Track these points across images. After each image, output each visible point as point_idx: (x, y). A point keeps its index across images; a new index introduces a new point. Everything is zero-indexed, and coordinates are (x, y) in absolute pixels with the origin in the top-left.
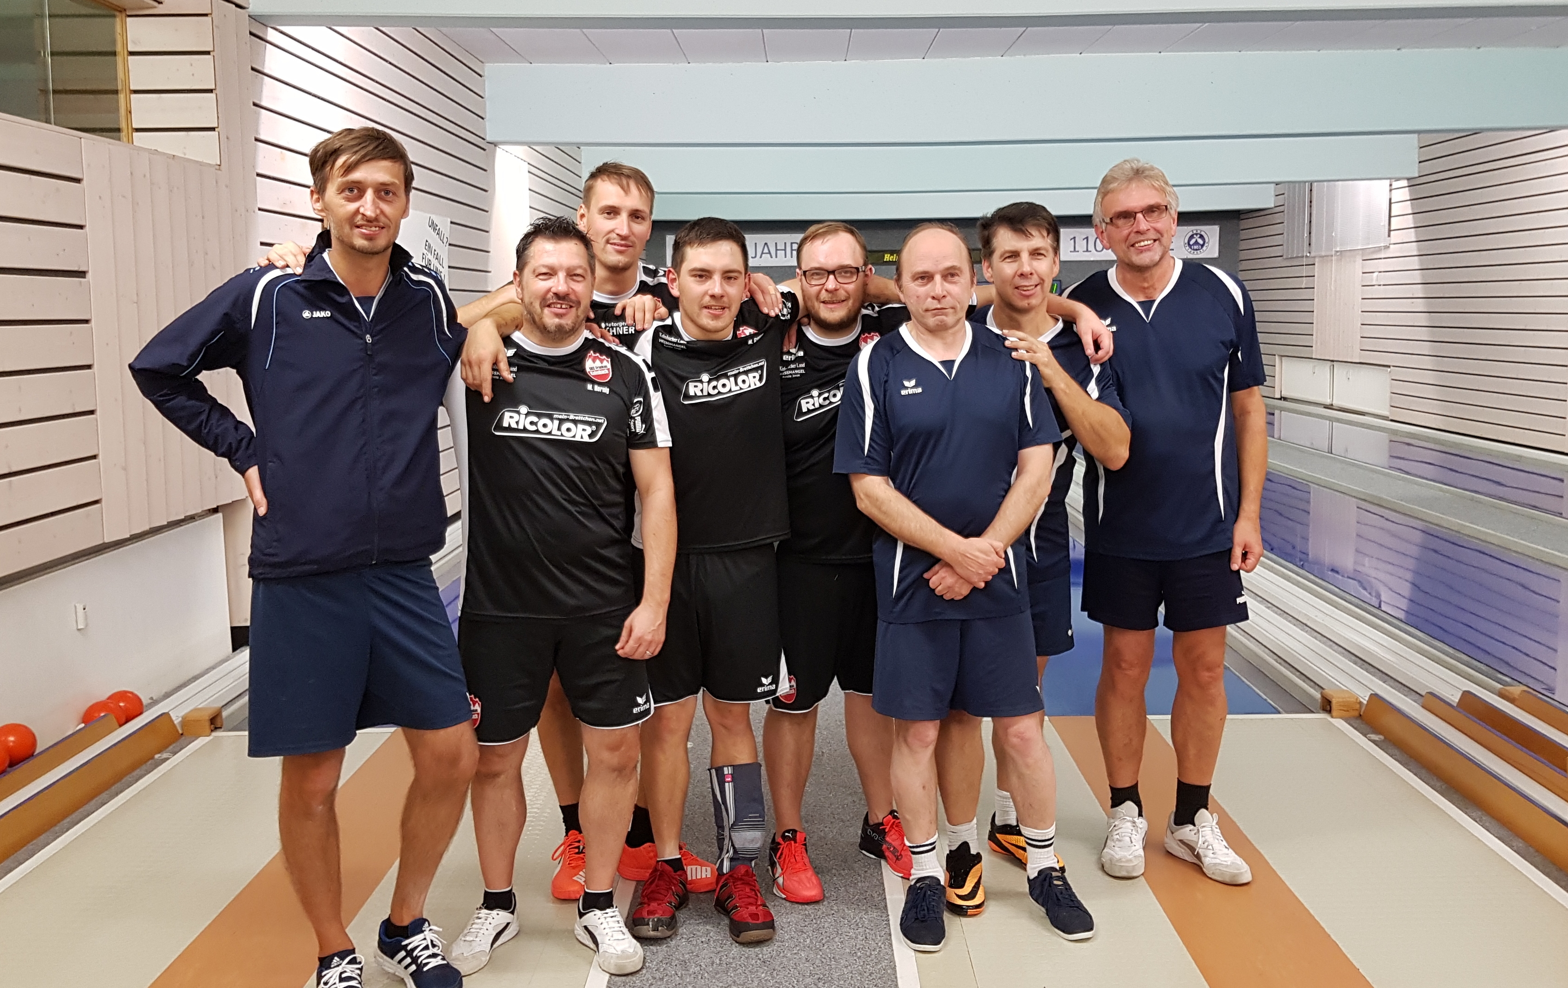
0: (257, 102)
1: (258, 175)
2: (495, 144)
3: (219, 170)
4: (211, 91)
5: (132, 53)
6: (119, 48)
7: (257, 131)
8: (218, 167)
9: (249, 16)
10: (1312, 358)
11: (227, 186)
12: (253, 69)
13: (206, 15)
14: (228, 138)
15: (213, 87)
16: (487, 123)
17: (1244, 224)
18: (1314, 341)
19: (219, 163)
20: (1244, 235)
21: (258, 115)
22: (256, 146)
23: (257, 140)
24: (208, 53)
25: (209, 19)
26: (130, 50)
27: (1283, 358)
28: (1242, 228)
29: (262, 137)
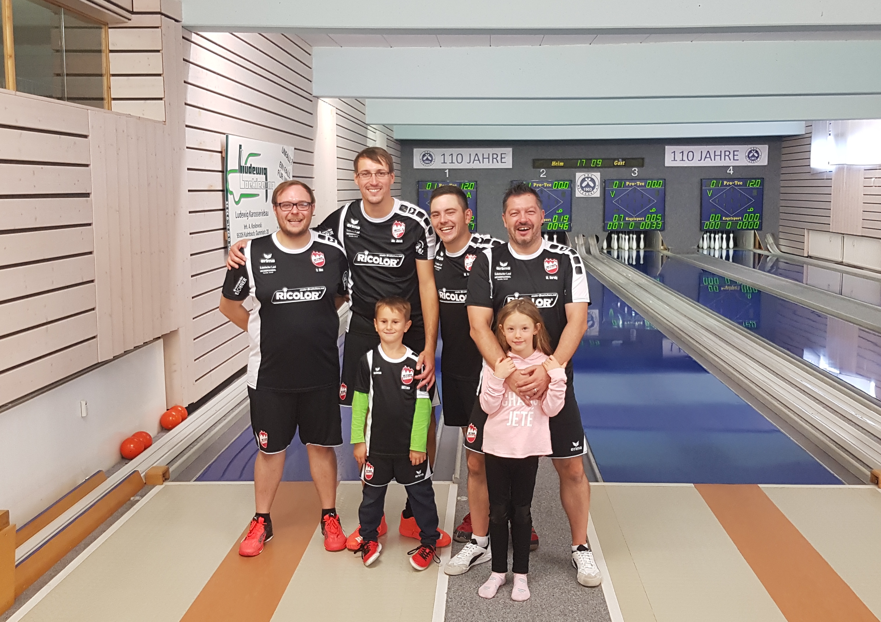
0: (186, 80)
1: (187, 126)
2: (318, 97)
3: (165, 124)
4: (160, 75)
5: (112, 51)
6: (103, 48)
7: (186, 99)
8: (164, 123)
9: (182, 27)
10: (829, 232)
11: (169, 135)
12: (184, 60)
13: (157, 27)
14: (170, 104)
15: (161, 73)
16: (314, 85)
17: (785, 144)
18: (831, 221)
19: (165, 120)
20: (785, 151)
21: (186, 88)
22: (185, 108)
23: (186, 104)
24: (158, 51)
25: (159, 30)
26: (110, 49)
27: (810, 231)
28: (783, 146)
29: (189, 102)
